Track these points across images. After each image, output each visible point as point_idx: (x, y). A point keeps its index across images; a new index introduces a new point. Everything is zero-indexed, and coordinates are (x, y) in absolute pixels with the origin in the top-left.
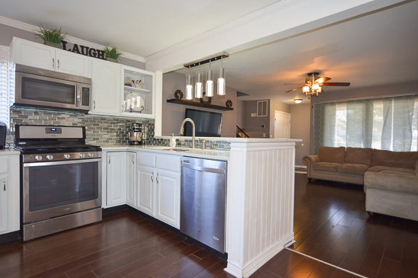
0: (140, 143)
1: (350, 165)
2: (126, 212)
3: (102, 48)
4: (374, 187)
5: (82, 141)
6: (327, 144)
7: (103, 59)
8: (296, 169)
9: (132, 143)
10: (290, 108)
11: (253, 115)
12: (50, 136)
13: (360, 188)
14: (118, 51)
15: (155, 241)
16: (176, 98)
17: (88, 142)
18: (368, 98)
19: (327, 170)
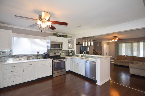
0: (72, 56)
1: (127, 61)
2: (70, 72)
3: (64, 35)
4: (131, 67)
5: (60, 56)
6: (120, 54)
7: (64, 37)
8: (111, 61)
9: (70, 56)
10: (108, 43)
11: (97, 46)
12: (54, 55)
13: (128, 67)
14: (67, 35)
15: (78, 79)
16: (78, 44)
17: (61, 56)
18: (132, 41)
19: (120, 62)
